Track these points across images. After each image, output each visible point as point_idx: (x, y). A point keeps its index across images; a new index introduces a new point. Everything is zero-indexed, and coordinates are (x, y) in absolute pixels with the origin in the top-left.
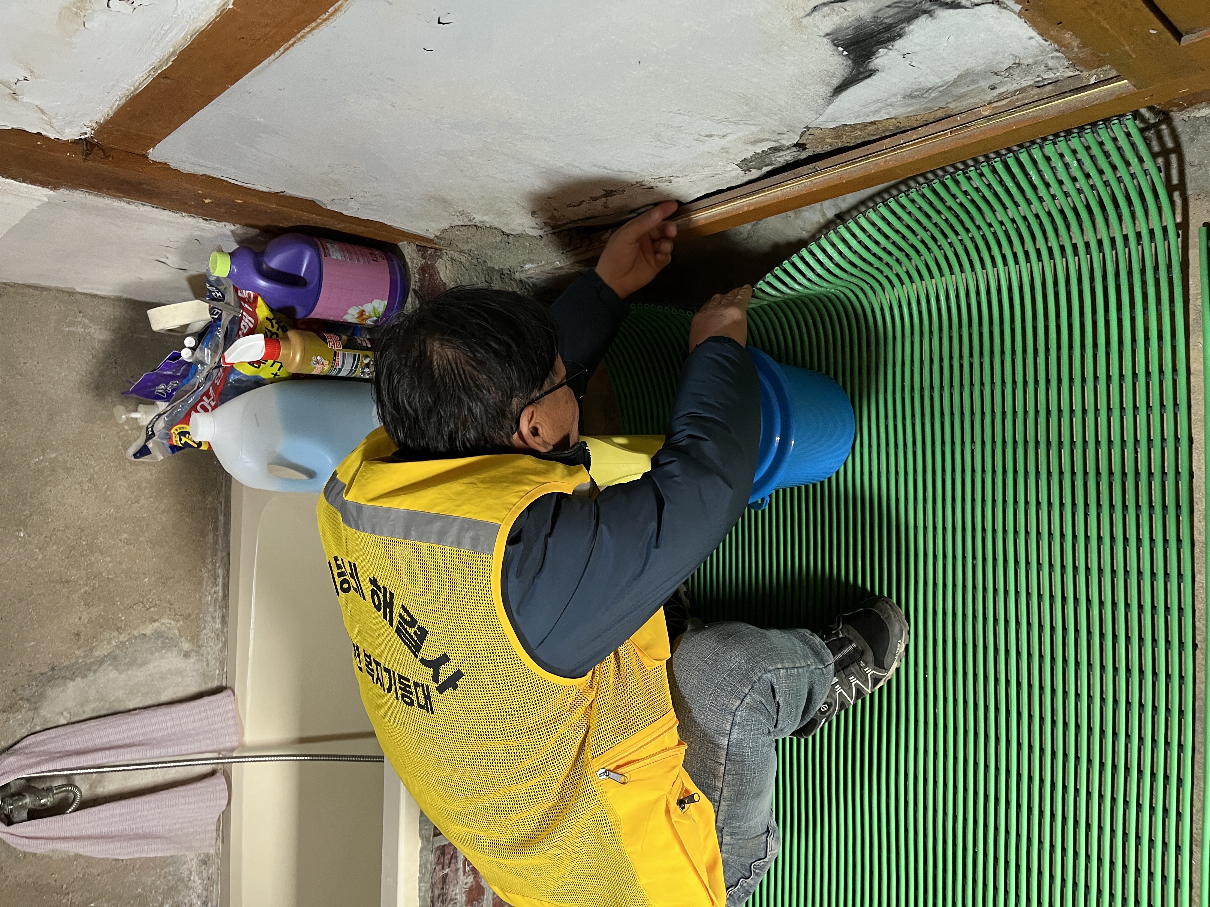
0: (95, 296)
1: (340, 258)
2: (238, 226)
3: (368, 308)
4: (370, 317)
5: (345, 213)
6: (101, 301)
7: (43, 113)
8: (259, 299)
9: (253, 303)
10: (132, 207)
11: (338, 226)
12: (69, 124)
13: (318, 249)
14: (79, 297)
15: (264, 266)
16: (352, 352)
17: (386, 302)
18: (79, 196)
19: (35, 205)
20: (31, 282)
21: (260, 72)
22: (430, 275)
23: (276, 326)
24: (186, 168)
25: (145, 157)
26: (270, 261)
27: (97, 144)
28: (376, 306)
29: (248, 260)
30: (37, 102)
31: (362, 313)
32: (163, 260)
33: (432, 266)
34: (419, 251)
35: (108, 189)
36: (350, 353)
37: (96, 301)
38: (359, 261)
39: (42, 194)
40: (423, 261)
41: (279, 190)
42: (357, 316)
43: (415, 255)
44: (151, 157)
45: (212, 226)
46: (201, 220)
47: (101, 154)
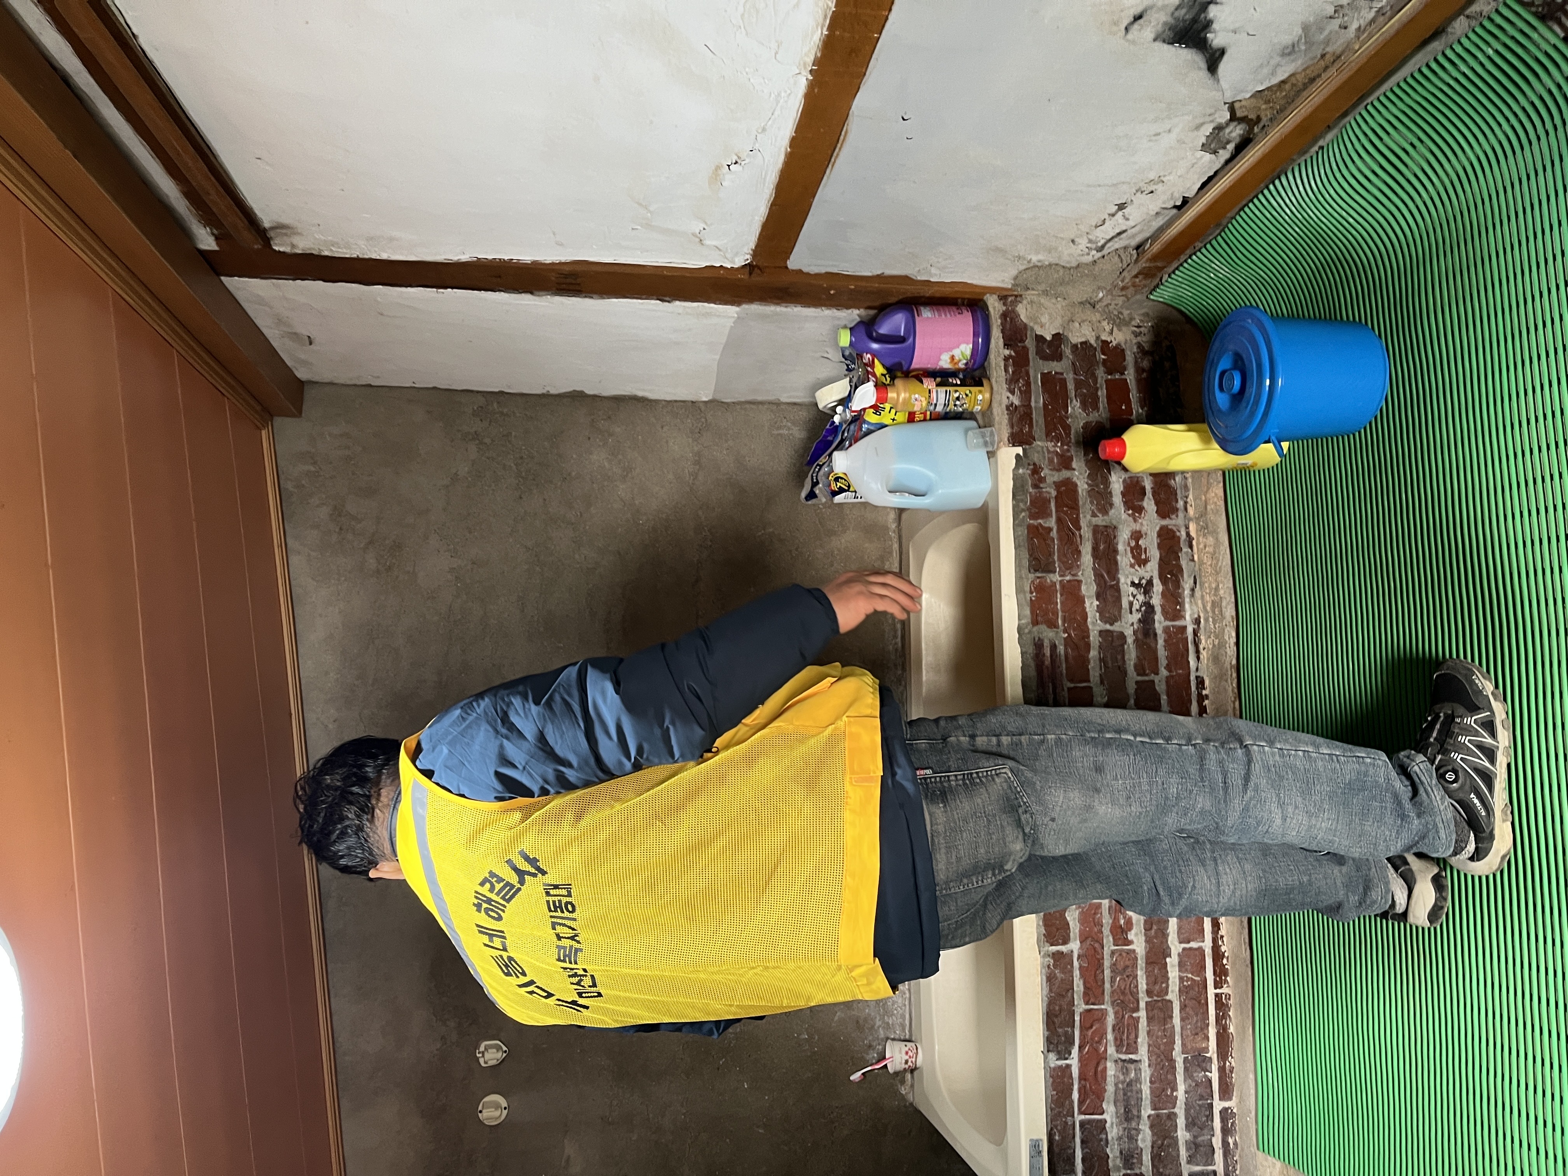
0: (795, 404)
1: (930, 316)
2: (862, 310)
3: (957, 353)
4: (960, 361)
5: (932, 280)
6: (799, 408)
7: (720, 250)
8: (876, 360)
9: (872, 365)
10: (789, 309)
11: (929, 292)
12: (737, 254)
13: (913, 311)
14: (783, 407)
15: (874, 334)
16: (944, 389)
17: (971, 346)
18: (755, 308)
19: (730, 323)
20: (750, 398)
21: (826, 185)
22: (1011, 319)
23: (888, 379)
24: (813, 270)
25: (787, 267)
26: (879, 328)
27: (756, 266)
28: (963, 350)
29: (862, 330)
30: (715, 243)
31: (953, 357)
32: (825, 355)
33: (1014, 311)
34: (1000, 300)
35: (770, 298)
36: (942, 390)
37: (796, 407)
38: (946, 315)
39: (731, 311)
40: (1004, 308)
41: (879, 273)
42: (949, 361)
43: (996, 304)
44: (789, 267)
45: (844, 314)
46: (835, 311)
47: (759, 271)
